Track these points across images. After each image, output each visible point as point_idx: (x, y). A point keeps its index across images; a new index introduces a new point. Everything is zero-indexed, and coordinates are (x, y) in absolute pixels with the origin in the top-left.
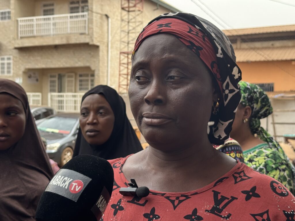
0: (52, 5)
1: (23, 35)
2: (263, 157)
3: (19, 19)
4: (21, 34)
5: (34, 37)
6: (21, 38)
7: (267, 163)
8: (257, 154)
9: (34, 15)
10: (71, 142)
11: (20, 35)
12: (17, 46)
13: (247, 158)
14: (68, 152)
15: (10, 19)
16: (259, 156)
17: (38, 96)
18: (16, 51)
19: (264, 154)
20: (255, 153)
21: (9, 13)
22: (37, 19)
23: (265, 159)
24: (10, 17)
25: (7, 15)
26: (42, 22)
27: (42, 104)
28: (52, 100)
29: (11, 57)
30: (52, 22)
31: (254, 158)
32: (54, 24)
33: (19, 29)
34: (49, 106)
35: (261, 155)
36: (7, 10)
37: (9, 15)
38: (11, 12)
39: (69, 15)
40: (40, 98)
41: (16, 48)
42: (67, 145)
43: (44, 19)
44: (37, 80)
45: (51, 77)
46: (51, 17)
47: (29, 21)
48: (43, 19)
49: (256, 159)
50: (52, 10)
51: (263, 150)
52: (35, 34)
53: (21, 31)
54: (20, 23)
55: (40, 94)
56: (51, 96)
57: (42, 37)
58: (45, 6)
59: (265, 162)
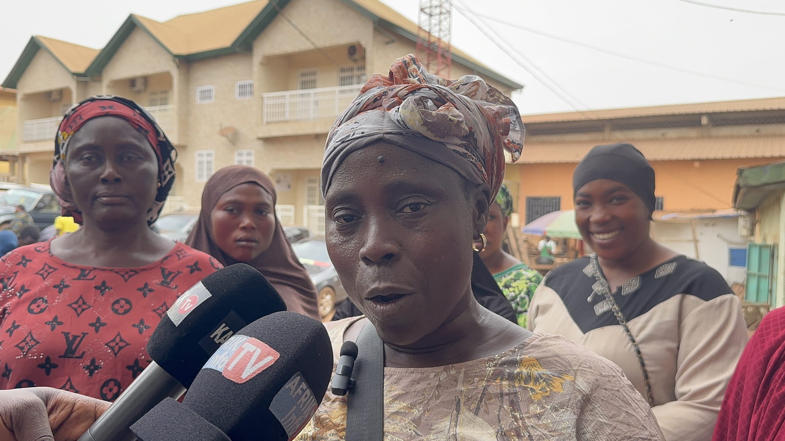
0: (314, 74)
1: (270, 119)
2: (524, 281)
3: (265, 95)
4: (267, 117)
5: (286, 122)
6: (268, 123)
7: (530, 289)
8: (515, 276)
9: (286, 89)
10: (331, 280)
11: (265, 119)
12: (261, 135)
13: (501, 282)
14: (327, 295)
15: (253, 94)
16: (519, 279)
17: (289, 210)
18: (260, 143)
19: (525, 277)
20: (512, 276)
21: (251, 85)
22: (291, 96)
23: (527, 284)
24: (253, 91)
25: (248, 89)
26: (298, 99)
27: (295, 222)
28: (309, 216)
29: (253, 151)
30: (312, 99)
31: (511, 282)
32: (316, 103)
33: (265, 110)
34: (305, 225)
35: (521, 278)
36: (248, 82)
37: (251, 90)
38: (254, 85)
39: (338, 88)
40: (292, 214)
41: (260, 139)
42: (325, 283)
43: (302, 95)
44: (289, 187)
45: (310, 181)
46: (311, 91)
47: (280, 98)
48: (300, 95)
49: (514, 284)
50: (314, 82)
51: (522, 271)
52: (288, 117)
53: (267, 113)
54: (266, 102)
55: (291, 207)
56: (309, 211)
57: (297, 121)
58: (303, 75)
59: (528, 288)
